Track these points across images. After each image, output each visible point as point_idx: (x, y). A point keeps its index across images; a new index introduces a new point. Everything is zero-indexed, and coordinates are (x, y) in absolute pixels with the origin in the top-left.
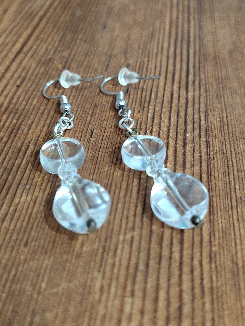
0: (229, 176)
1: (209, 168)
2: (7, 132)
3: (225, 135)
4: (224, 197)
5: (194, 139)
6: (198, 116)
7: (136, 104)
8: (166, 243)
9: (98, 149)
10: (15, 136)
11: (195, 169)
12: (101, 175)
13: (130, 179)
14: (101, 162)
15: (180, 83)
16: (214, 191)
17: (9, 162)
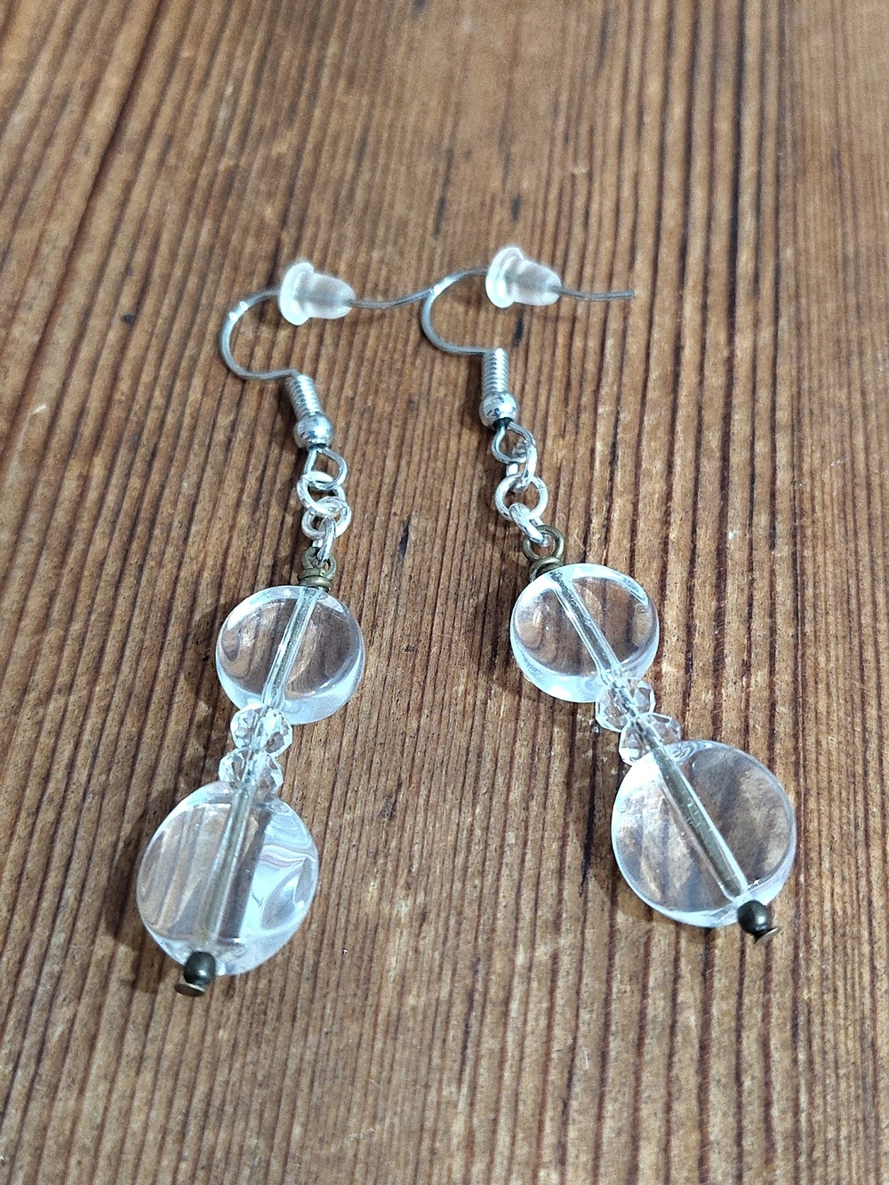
0: (863, 710)
1: (800, 679)
3: (856, 533)
4: (844, 794)
5: (751, 554)
6: (767, 449)
7: (549, 391)
9: (430, 601)
10: (146, 551)
11: (753, 681)
12: (445, 713)
13: (539, 732)
14: (443, 657)
15: (706, 291)
16: (814, 772)
17: (137, 664)
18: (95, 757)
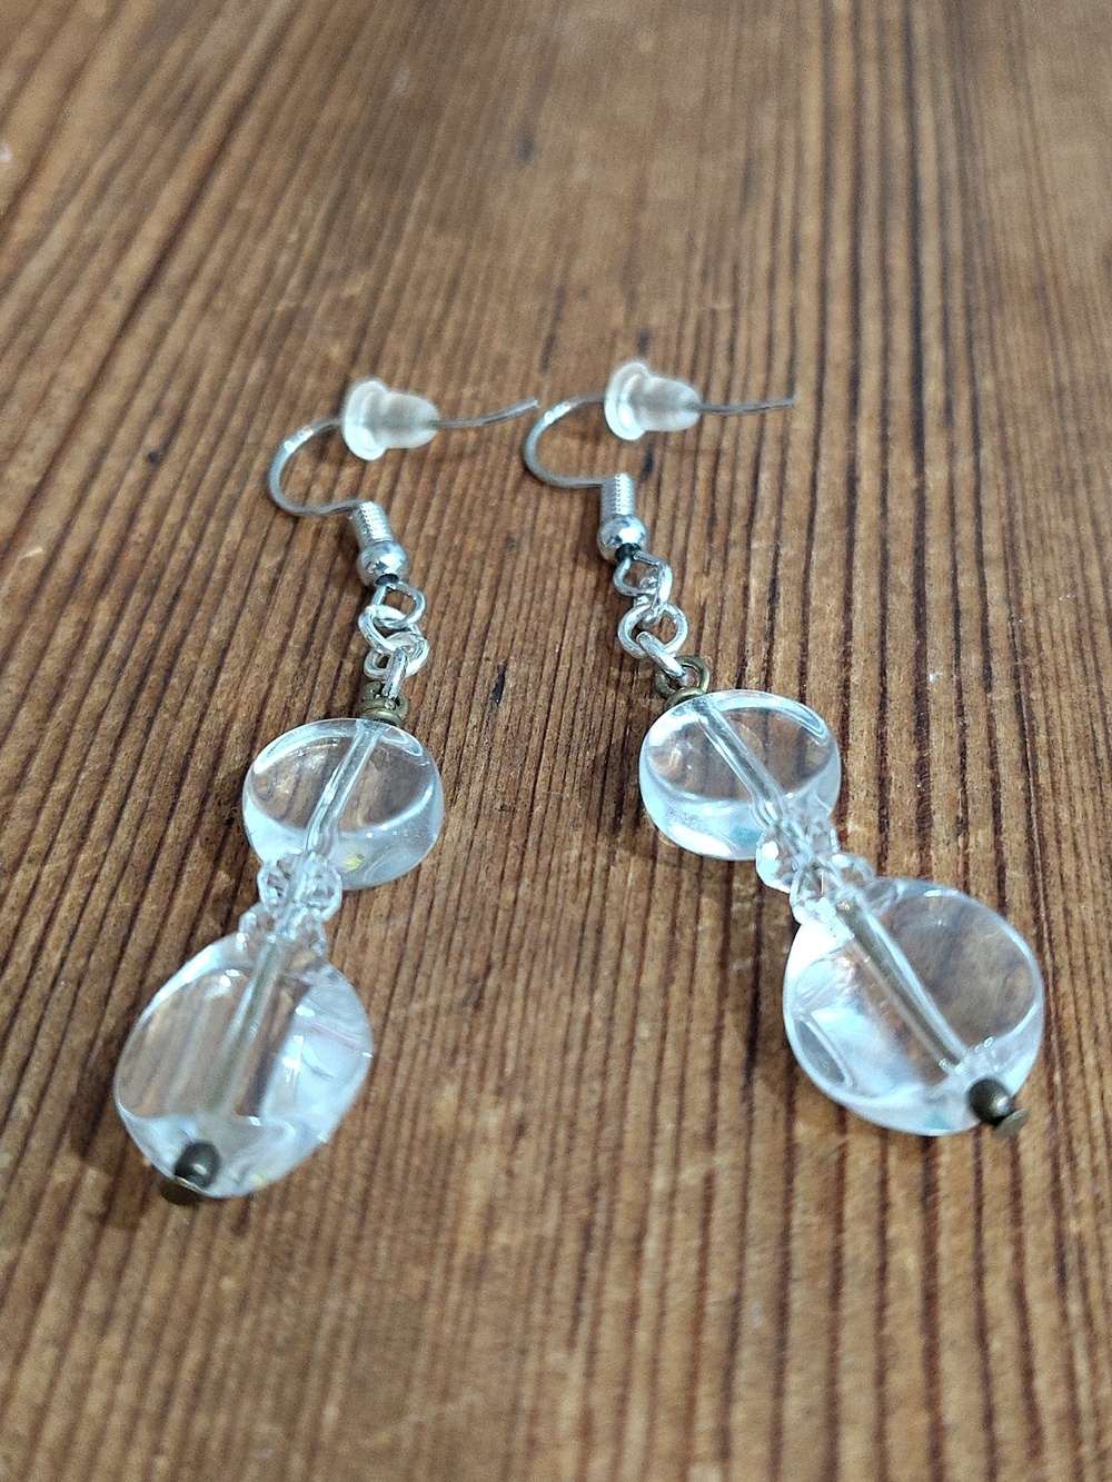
1: (1036, 838)
2: (121, 685)
3: (1098, 674)
5: (960, 697)
6: (975, 583)
7: (689, 526)
8: (857, 1201)
9: (531, 754)
10: (158, 702)
11: (972, 841)
12: (552, 881)
13: (682, 902)
14: (550, 818)
15: (885, 422)
16: (1064, 947)
17: (138, 828)
18: (72, 938)
